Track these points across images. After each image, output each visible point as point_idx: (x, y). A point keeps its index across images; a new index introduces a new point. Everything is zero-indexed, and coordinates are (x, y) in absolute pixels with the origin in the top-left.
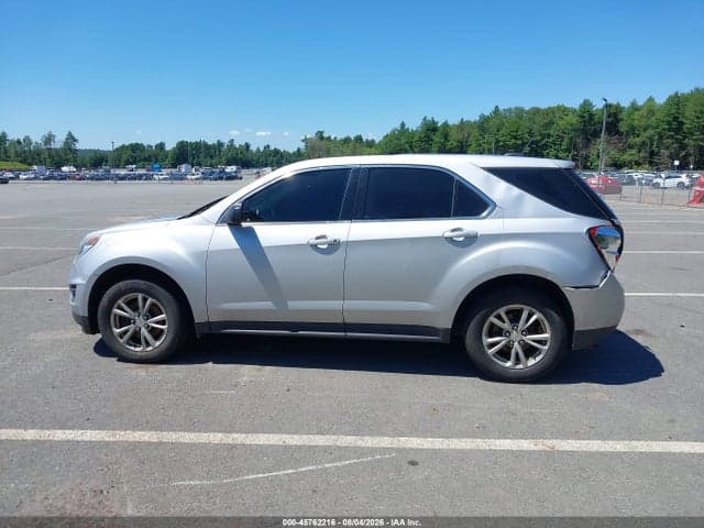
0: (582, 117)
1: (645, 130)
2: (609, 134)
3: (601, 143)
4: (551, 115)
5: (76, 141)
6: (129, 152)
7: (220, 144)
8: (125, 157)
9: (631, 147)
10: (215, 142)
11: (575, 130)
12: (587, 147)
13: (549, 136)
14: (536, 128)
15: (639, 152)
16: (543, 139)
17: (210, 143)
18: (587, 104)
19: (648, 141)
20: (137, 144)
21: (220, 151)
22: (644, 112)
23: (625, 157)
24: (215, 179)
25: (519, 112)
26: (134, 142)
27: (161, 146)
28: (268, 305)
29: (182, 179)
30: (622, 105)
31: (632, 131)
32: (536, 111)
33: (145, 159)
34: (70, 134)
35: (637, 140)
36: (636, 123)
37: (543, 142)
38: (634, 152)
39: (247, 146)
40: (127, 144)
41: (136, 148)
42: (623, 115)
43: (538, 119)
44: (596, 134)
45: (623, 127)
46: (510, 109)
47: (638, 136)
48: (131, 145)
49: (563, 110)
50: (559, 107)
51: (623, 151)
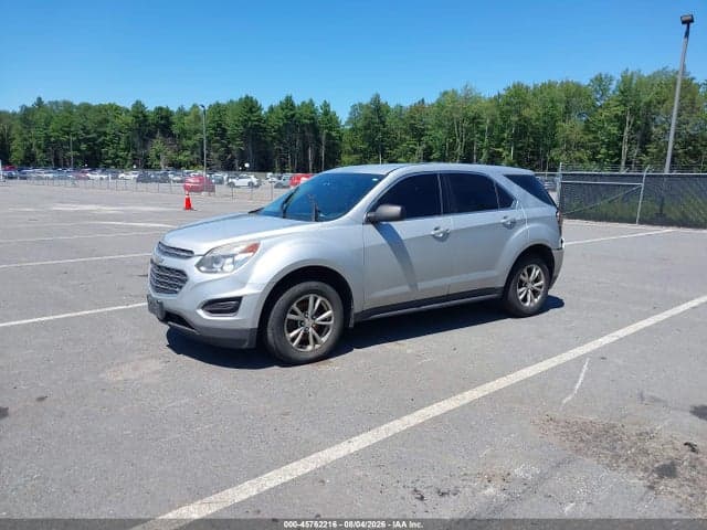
0: (137, 117)
1: (196, 133)
2: (164, 136)
3: (157, 144)
4: (103, 112)
9: (184, 149)
11: (130, 130)
12: (144, 147)
13: (105, 134)
14: (90, 126)
15: (192, 153)
16: (99, 137)
18: (138, 106)
19: (198, 145)
22: (191, 117)
23: (181, 157)
25: (68, 106)
28: (406, 288)
30: (171, 109)
31: (184, 134)
32: (87, 107)
35: (190, 143)
36: (187, 127)
37: (100, 140)
38: (188, 153)
42: (174, 119)
43: (90, 115)
44: (152, 135)
45: (175, 130)
46: (56, 103)
47: (190, 139)
49: (116, 109)
50: (111, 106)
51: (178, 152)
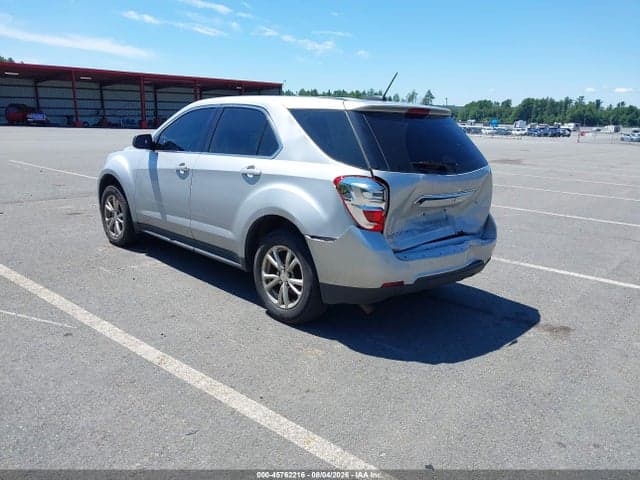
5: (433, 98)
6: (477, 108)
7: (568, 101)
8: (472, 113)
10: (563, 99)
17: (557, 100)
20: (485, 101)
21: (566, 107)
24: (539, 136)
26: (483, 99)
27: (507, 103)
29: (507, 134)
33: (490, 115)
34: (429, 92)
39: (598, 103)
40: (476, 101)
41: (484, 104)
48: (480, 102)
